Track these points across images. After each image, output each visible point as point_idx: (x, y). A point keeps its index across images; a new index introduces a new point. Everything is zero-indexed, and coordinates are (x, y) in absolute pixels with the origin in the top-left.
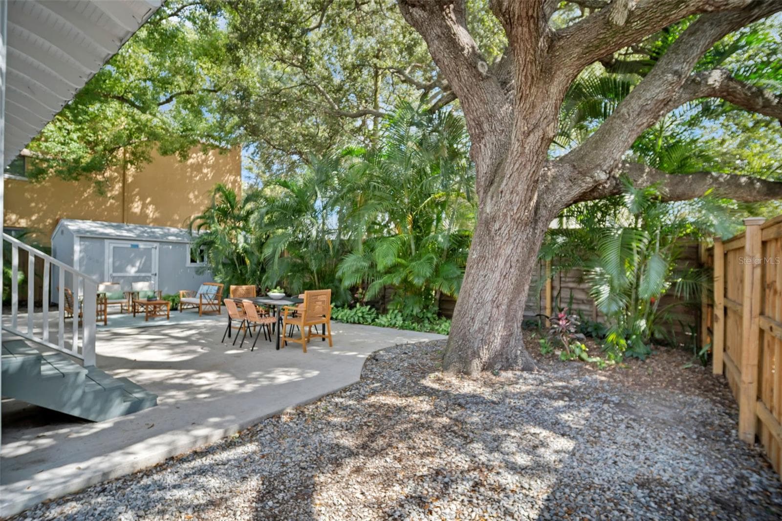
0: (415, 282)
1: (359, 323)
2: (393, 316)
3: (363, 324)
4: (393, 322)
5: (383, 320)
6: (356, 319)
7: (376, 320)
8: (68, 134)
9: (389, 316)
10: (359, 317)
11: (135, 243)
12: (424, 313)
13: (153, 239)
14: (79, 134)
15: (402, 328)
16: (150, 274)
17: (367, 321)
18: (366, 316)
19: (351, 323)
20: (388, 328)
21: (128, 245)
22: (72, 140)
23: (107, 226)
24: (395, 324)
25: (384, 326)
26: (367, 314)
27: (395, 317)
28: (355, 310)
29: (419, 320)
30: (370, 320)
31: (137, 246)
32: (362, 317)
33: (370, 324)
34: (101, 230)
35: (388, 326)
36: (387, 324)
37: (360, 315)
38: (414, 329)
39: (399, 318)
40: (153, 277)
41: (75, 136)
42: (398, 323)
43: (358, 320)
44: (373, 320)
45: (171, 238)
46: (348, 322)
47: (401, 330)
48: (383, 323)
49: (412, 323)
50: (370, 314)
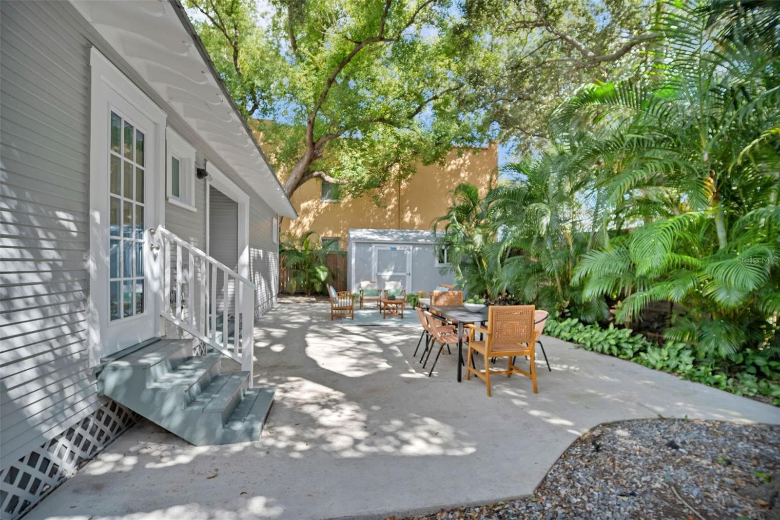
0: (721, 297)
1: (612, 355)
2: (674, 353)
3: (618, 356)
4: (673, 363)
5: (654, 356)
6: (606, 347)
7: (642, 354)
8: (356, 160)
9: (665, 352)
10: (611, 345)
11: (393, 246)
12: (746, 356)
13: (406, 242)
14: (363, 159)
15: (690, 377)
16: (404, 274)
17: (625, 354)
18: (624, 345)
19: (597, 351)
20: (661, 373)
21: (388, 247)
22: (358, 165)
23: (375, 233)
24: (677, 367)
25: (654, 368)
26: (627, 342)
27: (678, 355)
28: (606, 333)
29: (733, 369)
30: (630, 353)
31: (394, 249)
32: (617, 345)
33: (629, 359)
34: (370, 237)
35: (662, 369)
36: (659, 365)
37: (613, 342)
38: (717, 384)
39: (687, 357)
40: (407, 276)
41: (360, 162)
42: (682, 367)
43: (610, 349)
44: (636, 354)
45: (420, 241)
46: (593, 350)
47: (688, 382)
48: (653, 362)
49: (714, 373)
50: (633, 343)
